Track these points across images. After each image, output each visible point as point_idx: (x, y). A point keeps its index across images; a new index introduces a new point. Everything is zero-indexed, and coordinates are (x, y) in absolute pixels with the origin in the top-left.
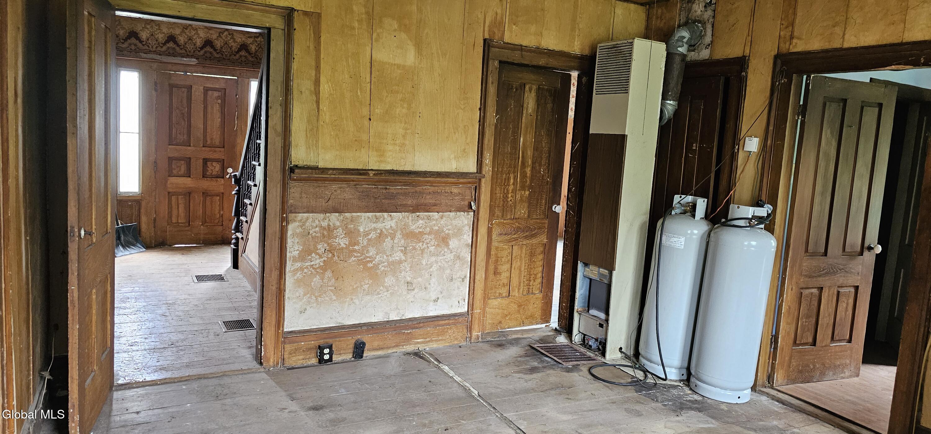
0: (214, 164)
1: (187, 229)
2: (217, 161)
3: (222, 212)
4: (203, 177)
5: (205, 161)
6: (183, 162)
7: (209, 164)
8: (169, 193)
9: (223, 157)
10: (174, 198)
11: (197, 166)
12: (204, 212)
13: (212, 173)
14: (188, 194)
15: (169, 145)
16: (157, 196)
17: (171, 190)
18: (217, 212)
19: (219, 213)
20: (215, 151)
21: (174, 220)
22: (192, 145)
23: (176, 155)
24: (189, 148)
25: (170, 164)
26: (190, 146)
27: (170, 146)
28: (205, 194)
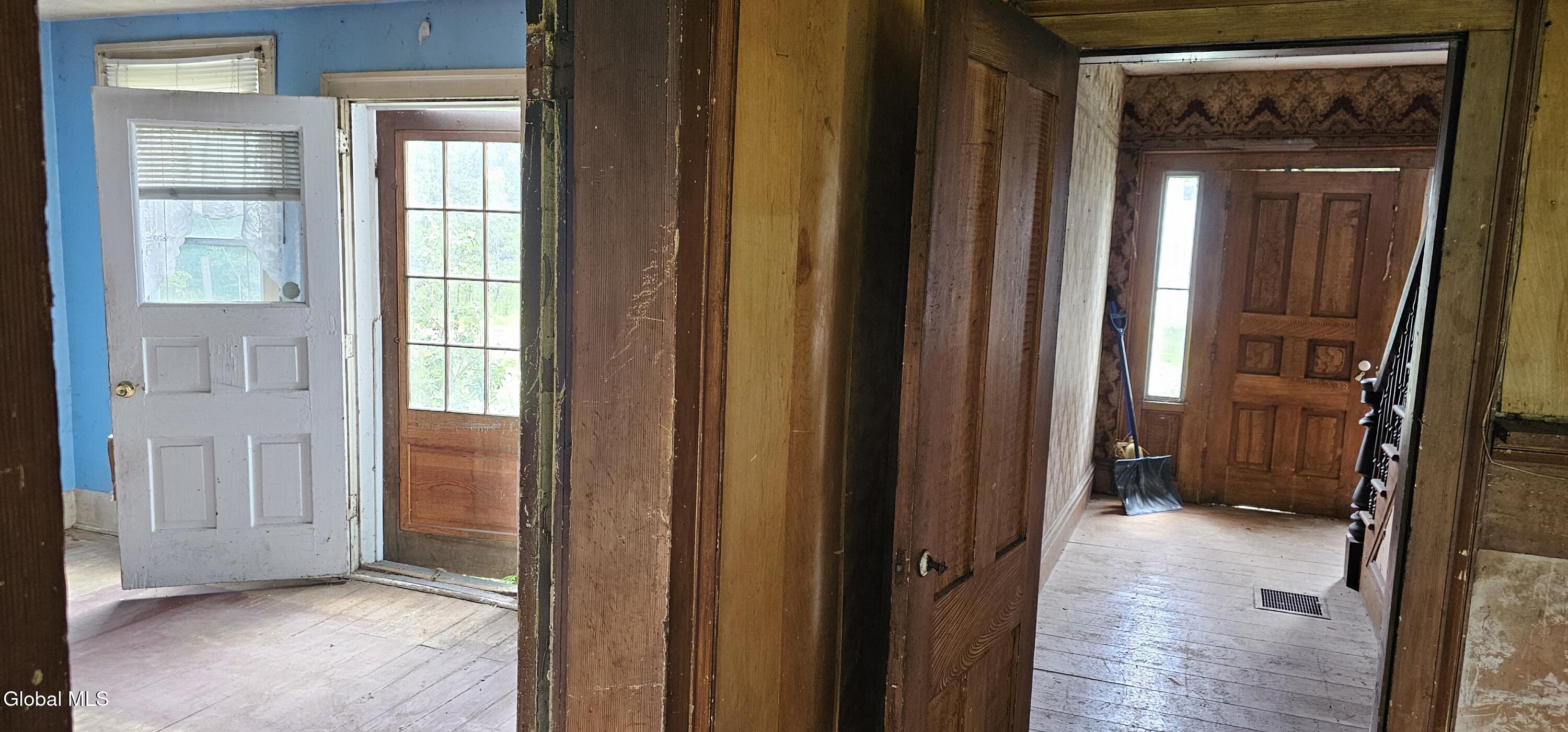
0: (1331, 351)
1: (1265, 476)
2: (1340, 345)
3: (1339, 452)
4: (1306, 376)
5: (1313, 345)
6: (1267, 345)
7: (1320, 350)
8: (1235, 404)
9: (1351, 338)
10: (1244, 415)
11: (1296, 352)
12: (1302, 450)
13: (1324, 370)
14: (1273, 408)
15: (1244, 311)
16: (1212, 408)
17: (1239, 399)
18: (1329, 448)
19: (1334, 450)
20: (1336, 325)
21: (1241, 457)
22: (1288, 311)
23: (1255, 331)
24: (1283, 317)
25: (1242, 350)
26: (1284, 313)
27: (1244, 314)
28: (1309, 412)
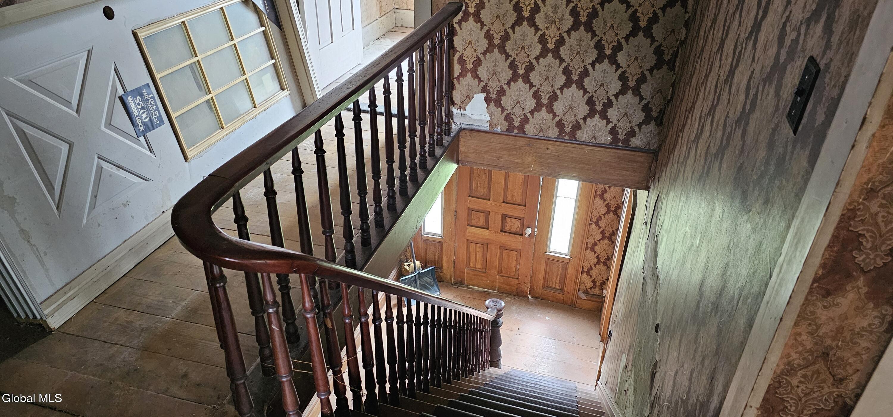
0: (513, 220)
1: (483, 275)
2: (518, 218)
3: (518, 267)
4: (502, 231)
5: (504, 217)
6: (482, 214)
7: (508, 219)
8: (468, 240)
9: (523, 216)
10: (472, 245)
11: (496, 221)
12: (500, 264)
13: (510, 229)
14: (485, 245)
15: (470, 196)
16: (456, 241)
17: (469, 238)
18: (513, 266)
19: (516, 267)
20: (515, 209)
21: (472, 265)
22: (491, 199)
23: (475, 207)
24: (489, 202)
25: (469, 215)
26: (489, 200)
27: (470, 198)
28: (503, 248)
